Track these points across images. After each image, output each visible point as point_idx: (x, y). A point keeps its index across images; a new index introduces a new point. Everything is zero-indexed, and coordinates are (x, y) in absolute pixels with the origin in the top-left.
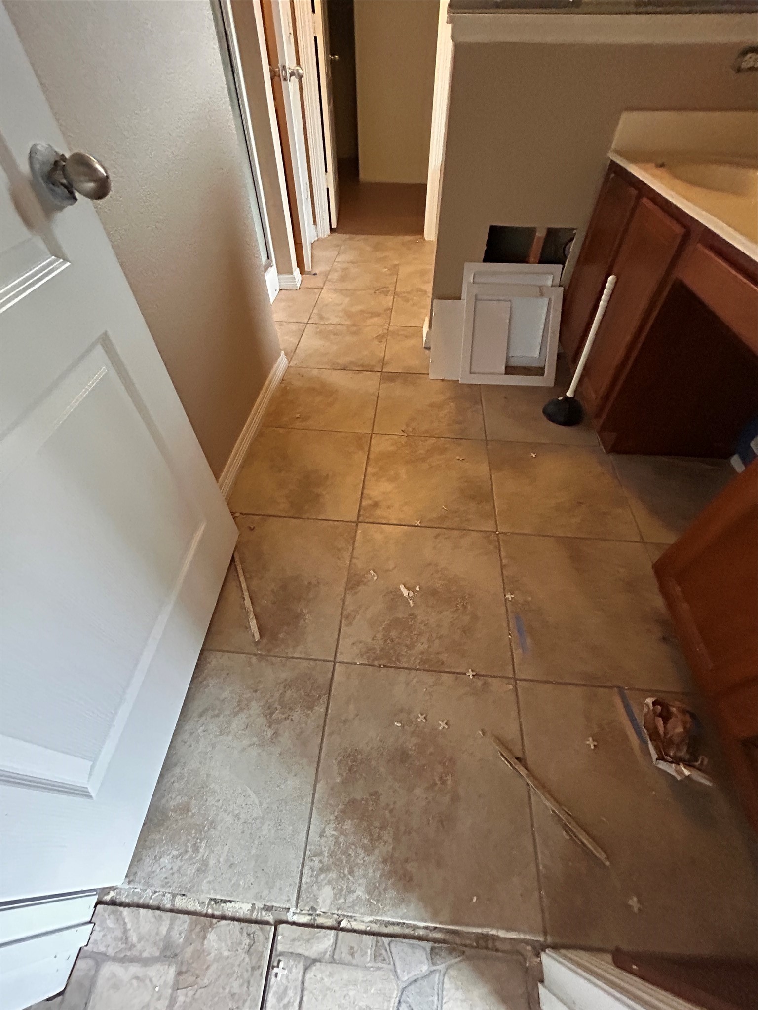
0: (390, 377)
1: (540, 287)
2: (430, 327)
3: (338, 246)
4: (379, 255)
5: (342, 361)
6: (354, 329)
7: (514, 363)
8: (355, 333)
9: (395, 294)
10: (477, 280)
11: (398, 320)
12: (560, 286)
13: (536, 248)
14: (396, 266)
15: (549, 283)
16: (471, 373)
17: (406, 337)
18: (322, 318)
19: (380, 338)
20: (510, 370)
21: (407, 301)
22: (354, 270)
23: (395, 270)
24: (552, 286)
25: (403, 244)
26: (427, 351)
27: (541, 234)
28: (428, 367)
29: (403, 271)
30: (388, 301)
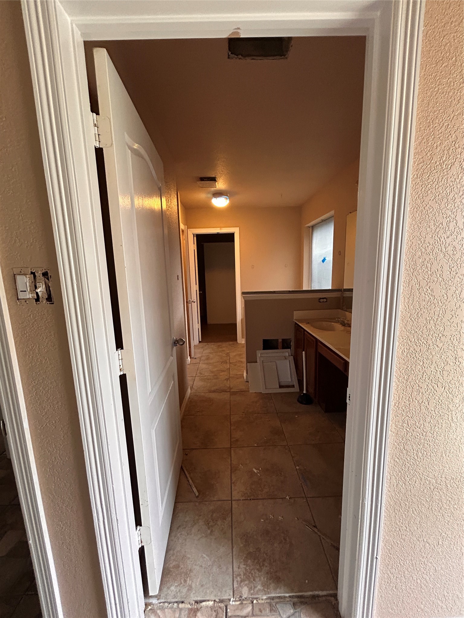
0: (234, 393)
1: (284, 356)
2: (247, 373)
3: (202, 347)
4: (220, 349)
5: (213, 389)
6: (215, 377)
7: (282, 384)
8: (217, 378)
9: (230, 363)
10: (262, 355)
11: (232, 372)
12: (291, 355)
13: (280, 345)
14: (228, 353)
15: (288, 355)
16: (266, 389)
17: (237, 378)
18: (201, 374)
19: (227, 380)
20: (281, 387)
21: (235, 365)
22: (211, 356)
23: (228, 355)
24: (289, 356)
25: (229, 345)
26: (247, 383)
27: (280, 341)
28: (248, 389)
29: (232, 355)
30: (228, 366)
